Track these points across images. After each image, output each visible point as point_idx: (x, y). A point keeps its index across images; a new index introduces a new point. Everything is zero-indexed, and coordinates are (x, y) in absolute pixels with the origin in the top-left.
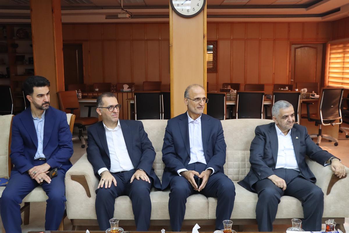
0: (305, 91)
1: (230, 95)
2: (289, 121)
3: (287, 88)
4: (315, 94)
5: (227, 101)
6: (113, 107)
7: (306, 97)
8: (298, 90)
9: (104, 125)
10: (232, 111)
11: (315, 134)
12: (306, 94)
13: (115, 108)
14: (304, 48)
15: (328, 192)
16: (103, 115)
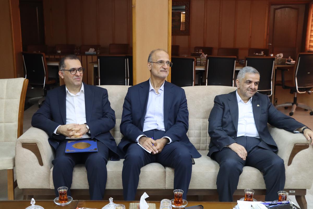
0: (281, 57)
1: (201, 60)
2: (251, 87)
3: (262, 52)
4: (292, 59)
5: (196, 66)
6: (76, 70)
7: (282, 63)
8: (274, 55)
9: (67, 89)
10: (201, 77)
11: (289, 103)
12: (282, 60)
13: (78, 71)
14: (284, 9)
15: (290, 163)
16: (65, 78)
